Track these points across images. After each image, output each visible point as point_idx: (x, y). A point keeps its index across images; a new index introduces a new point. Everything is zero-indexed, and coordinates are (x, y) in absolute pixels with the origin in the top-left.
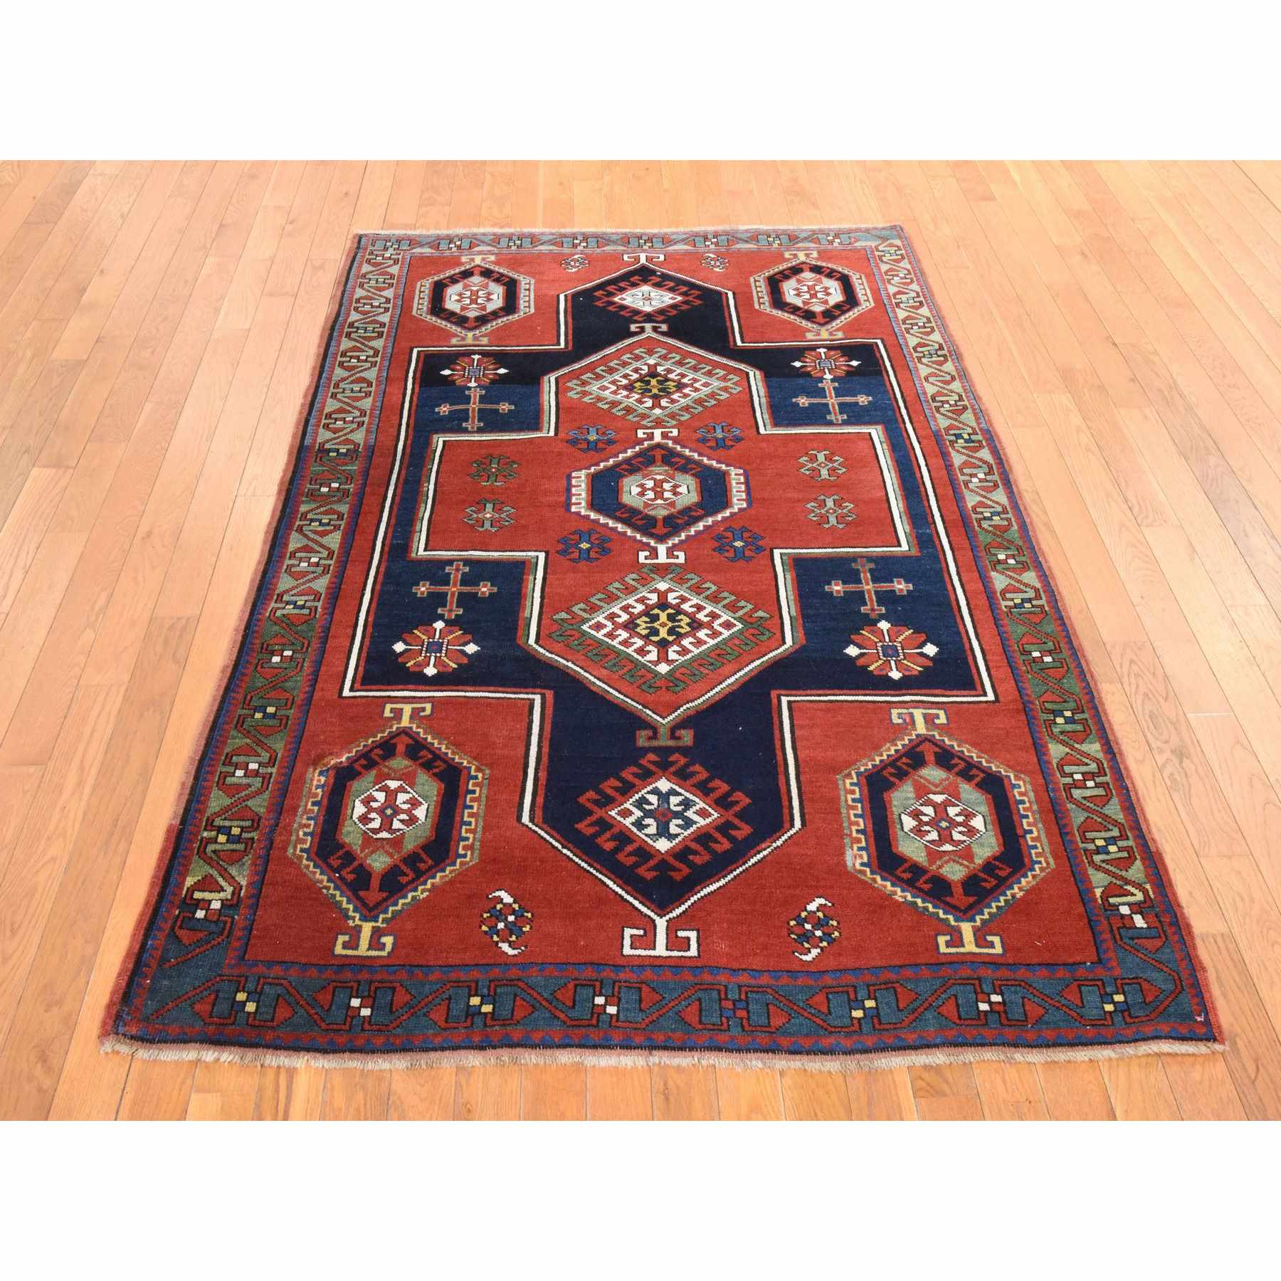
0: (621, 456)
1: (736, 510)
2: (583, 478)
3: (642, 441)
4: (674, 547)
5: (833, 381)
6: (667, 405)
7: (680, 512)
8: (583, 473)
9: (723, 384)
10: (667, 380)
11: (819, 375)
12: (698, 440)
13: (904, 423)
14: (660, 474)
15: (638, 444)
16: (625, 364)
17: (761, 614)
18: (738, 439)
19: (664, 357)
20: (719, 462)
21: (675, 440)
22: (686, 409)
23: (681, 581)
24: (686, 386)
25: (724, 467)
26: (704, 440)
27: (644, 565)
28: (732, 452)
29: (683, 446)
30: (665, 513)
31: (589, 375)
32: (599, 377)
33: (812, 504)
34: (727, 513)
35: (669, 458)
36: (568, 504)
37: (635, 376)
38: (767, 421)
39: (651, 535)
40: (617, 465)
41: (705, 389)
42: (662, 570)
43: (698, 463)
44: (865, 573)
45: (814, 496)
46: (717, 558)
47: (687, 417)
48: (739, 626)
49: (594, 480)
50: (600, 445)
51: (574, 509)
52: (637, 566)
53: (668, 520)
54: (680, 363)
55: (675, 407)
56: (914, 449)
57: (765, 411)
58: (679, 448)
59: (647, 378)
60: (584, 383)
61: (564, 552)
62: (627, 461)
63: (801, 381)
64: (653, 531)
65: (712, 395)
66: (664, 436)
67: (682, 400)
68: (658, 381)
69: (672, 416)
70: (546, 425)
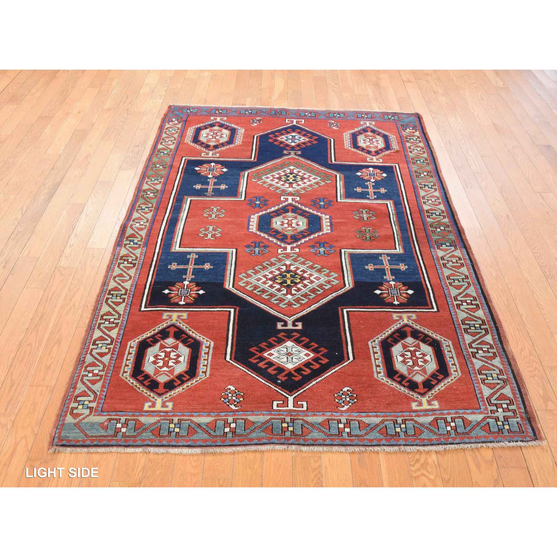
0: (307, 239)
1: (256, 215)
2: (325, 230)
3: (297, 247)
4: (284, 202)
5: (185, 279)
6: (282, 267)
7: (281, 215)
8: (325, 232)
9: (249, 280)
10: (281, 284)
11: (191, 284)
12: (269, 246)
13: (159, 252)
14: (289, 230)
15: (299, 245)
16: (305, 295)
17: (255, 180)
18: (248, 246)
19: (281, 300)
20: (260, 235)
21: (280, 247)
22: (272, 264)
23: (283, 191)
24: (270, 279)
25: (258, 233)
26: (265, 247)
27: (297, 196)
28: (252, 240)
29: (276, 244)
30: (288, 214)
31: (326, 288)
32: (321, 286)
33: (221, 216)
34: (260, 214)
35: (283, 238)
36: (331, 218)
37: (299, 286)
38: (230, 255)
39: (294, 206)
40: (309, 235)
41: (260, 277)
42: (290, 194)
43: (270, 235)
44: (210, 191)
45: (219, 219)
46: (267, 198)
47: (273, 260)
48: (263, 178)
49: (320, 229)
50: (318, 245)
51: (328, 217)
52: (300, 195)
53: (287, 211)
54: (272, 295)
55: (278, 265)
56: (162, 239)
57: (230, 262)
58: (279, 243)
59: (292, 285)
60: (329, 282)
61: (330, 202)
62: (305, 237)
63: (204, 280)
64: (293, 208)
65: (256, 272)
66: (285, 249)
67: (273, 270)
68: (286, 283)
69: (280, 260)
70: (347, 256)
